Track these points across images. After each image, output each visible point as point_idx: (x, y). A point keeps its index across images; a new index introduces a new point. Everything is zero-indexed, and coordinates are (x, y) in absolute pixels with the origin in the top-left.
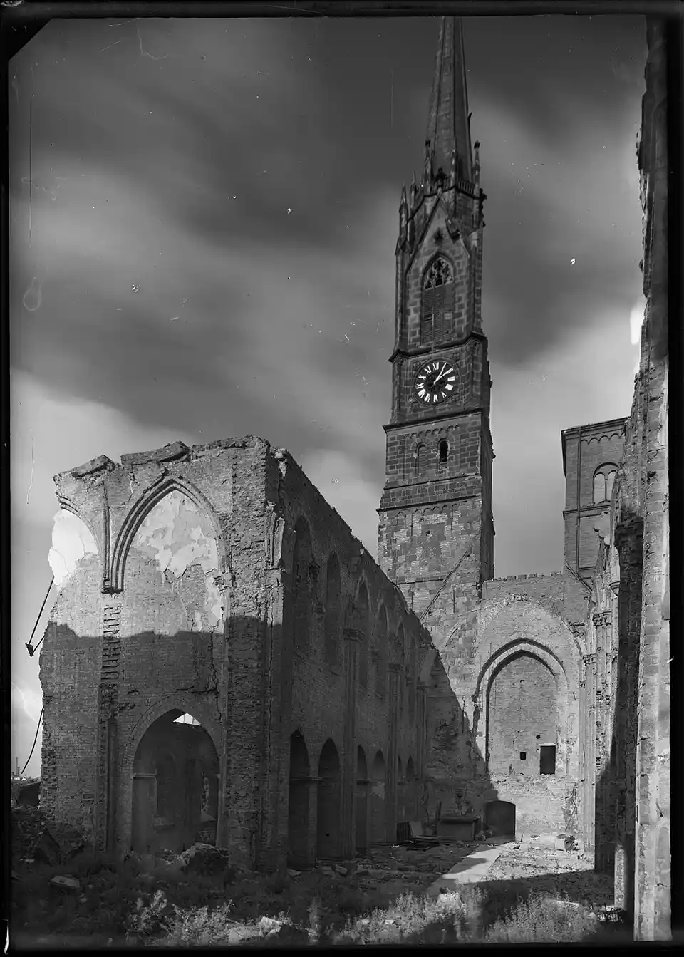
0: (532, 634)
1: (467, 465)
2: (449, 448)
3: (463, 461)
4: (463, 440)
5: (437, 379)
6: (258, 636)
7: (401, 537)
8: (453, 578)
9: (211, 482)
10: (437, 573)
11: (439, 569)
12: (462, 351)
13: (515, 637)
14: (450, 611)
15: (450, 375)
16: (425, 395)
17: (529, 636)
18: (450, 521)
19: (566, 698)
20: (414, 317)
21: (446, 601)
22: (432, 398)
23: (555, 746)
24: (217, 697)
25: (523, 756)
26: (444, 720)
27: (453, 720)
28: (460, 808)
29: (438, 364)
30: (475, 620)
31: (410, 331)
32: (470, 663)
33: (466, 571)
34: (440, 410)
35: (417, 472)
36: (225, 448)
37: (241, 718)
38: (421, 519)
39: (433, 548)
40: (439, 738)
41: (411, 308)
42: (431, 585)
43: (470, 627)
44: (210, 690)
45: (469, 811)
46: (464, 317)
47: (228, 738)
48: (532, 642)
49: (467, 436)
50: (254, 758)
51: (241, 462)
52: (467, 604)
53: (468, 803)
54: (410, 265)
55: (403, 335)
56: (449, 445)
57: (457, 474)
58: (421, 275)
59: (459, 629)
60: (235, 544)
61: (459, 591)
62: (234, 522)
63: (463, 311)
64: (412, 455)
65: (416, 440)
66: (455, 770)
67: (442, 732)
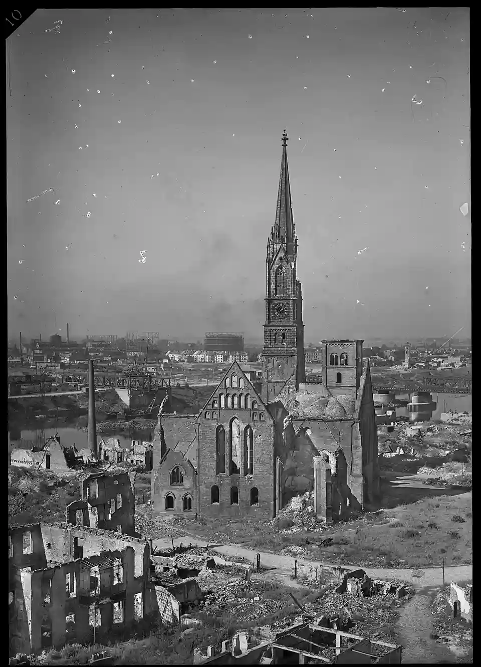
3: (290, 342)
7: (270, 365)
8: (288, 382)
11: (283, 379)
14: (287, 393)
18: (287, 363)
20: (273, 286)
31: (272, 290)
35: (275, 342)
38: (277, 361)
39: (281, 371)
41: (272, 282)
42: (281, 384)
52: (293, 392)
54: (272, 267)
55: (269, 292)
57: (289, 346)
58: (275, 271)
63: (290, 288)
64: (273, 337)
65: (275, 332)
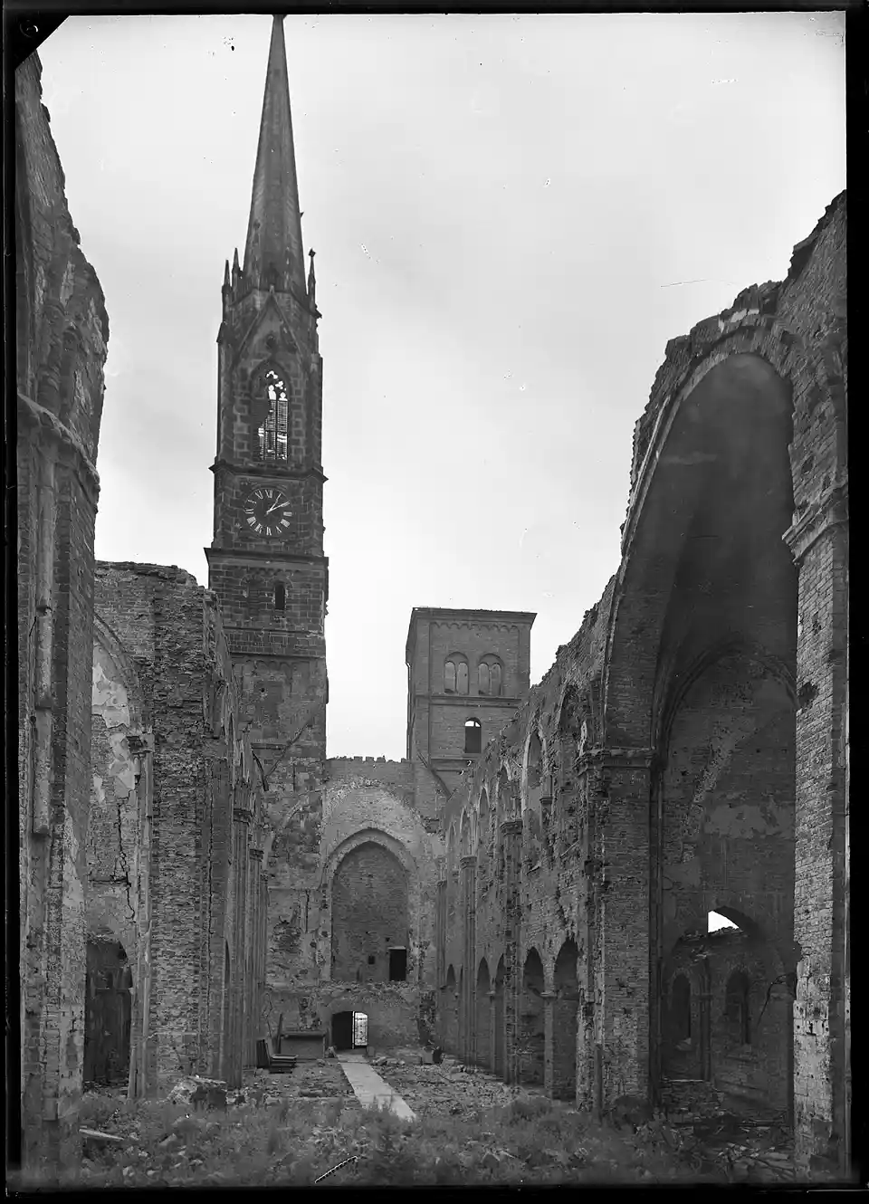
0: (384, 824)
1: (309, 620)
2: (287, 594)
3: (303, 614)
4: (304, 590)
5: (271, 510)
6: (196, 818)
8: (293, 749)
9: (120, 612)
10: (271, 740)
11: (276, 736)
12: (300, 485)
13: (363, 826)
15: (286, 509)
16: (256, 525)
17: (381, 827)
18: (289, 681)
19: (418, 897)
20: (241, 426)
21: (284, 775)
22: (264, 530)
23: (405, 950)
24: (128, 890)
25: (371, 960)
26: (284, 916)
27: (295, 916)
28: (304, 1021)
29: (271, 492)
30: (320, 802)
31: (236, 441)
32: (312, 851)
33: (308, 744)
34: (275, 547)
35: (247, 615)
36: (139, 574)
37: (170, 919)
38: (254, 673)
39: (269, 710)
40: (279, 937)
41: (238, 415)
43: (314, 809)
44: (118, 880)
45: (315, 1025)
46: (302, 447)
47: (152, 942)
48: (382, 833)
49: (309, 586)
50: (191, 968)
51: (167, 598)
52: (310, 782)
53: (314, 1015)
54: (236, 362)
55: (228, 443)
56: (287, 591)
57: (297, 628)
58: (249, 378)
59: (301, 809)
60: (159, 699)
61: (300, 765)
62: (157, 670)
63: (302, 440)
64: (242, 593)
65: (247, 576)
66: (297, 976)
67: (282, 931)
